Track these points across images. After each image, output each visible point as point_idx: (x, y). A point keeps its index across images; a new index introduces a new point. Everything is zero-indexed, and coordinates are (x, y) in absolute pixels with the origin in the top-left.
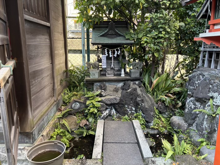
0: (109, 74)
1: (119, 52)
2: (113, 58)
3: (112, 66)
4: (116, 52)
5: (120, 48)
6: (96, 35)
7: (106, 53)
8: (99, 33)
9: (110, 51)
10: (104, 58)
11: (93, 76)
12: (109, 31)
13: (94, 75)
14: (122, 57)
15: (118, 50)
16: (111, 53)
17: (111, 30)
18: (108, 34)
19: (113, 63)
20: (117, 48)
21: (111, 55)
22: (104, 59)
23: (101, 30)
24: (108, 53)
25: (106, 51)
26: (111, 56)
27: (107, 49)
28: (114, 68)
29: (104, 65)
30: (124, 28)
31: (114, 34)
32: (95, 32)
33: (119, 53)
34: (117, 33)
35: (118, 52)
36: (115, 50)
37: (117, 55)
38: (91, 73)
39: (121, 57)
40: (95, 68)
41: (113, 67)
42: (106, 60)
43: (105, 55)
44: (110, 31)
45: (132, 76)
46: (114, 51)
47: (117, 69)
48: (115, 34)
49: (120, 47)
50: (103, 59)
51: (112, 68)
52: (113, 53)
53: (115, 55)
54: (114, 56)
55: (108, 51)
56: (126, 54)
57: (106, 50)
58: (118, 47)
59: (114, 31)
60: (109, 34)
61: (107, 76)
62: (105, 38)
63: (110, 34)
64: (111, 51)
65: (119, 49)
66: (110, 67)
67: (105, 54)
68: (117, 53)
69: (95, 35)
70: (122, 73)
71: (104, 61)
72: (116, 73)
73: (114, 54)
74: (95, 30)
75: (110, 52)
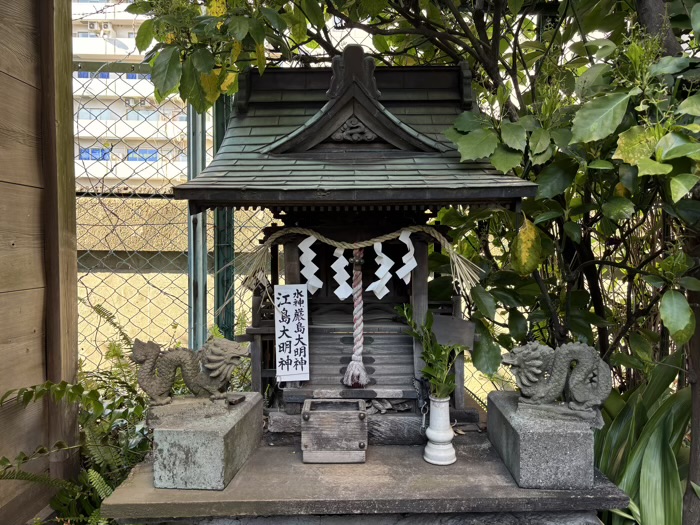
0: (322, 442)
1: (410, 262)
2: (358, 310)
3: (356, 367)
4: (385, 264)
5: (413, 237)
6: (248, 149)
7: (310, 270)
8: (272, 139)
9: (339, 252)
10: (291, 310)
11: (179, 470)
12: (336, 116)
13: (189, 458)
14: (430, 299)
15: (396, 251)
16: (349, 269)
17: (345, 107)
18: (329, 140)
19: (359, 348)
20: (389, 237)
21: (350, 282)
22: (291, 313)
23: (285, 121)
24: (326, 273)
25: (308, 255)
26: (343, 292)
27: (312, 240)
28: (373, 382)
29: (288, 363)
30: (438, 110)
31: (370, 136)
32: (247, 132)
33: (403, 274)
34: (394, 130)
35: (399, 264)
36: (378, 247)
37: (395, 283)
38: (165, 446)
39: (421, 305)
40: (209, 393)
41: (364, 380)
42: (305, 324)
43: (303, 288)
44: (344, 118)
45: (525, 476)
46: (370, 253)
47: (396, 392)
48: (379, 140)
49: (417, 229)
50: (285, 318)
51: (357, 385)
52: (357, 273)
53: (380, 289)
54: (369, 297)
55: (324, 258)
56: (465, 279)
57: (305, 246)
58: (398, 227)
59: (370, 116)
60: (338, 136)
61: (307, 456)
62: (303, 164)
63: (345, 142)
64: (348, 254)
65: (405, 237)
66: (343, 371)
67: (303, 280)
68: (393, 271)
69: (240, 149)
70: (430, 433)
71: (292, 327)
72: (385, 424)
73: (370, 276)
74: (247, 122)
75: (340, 265)
